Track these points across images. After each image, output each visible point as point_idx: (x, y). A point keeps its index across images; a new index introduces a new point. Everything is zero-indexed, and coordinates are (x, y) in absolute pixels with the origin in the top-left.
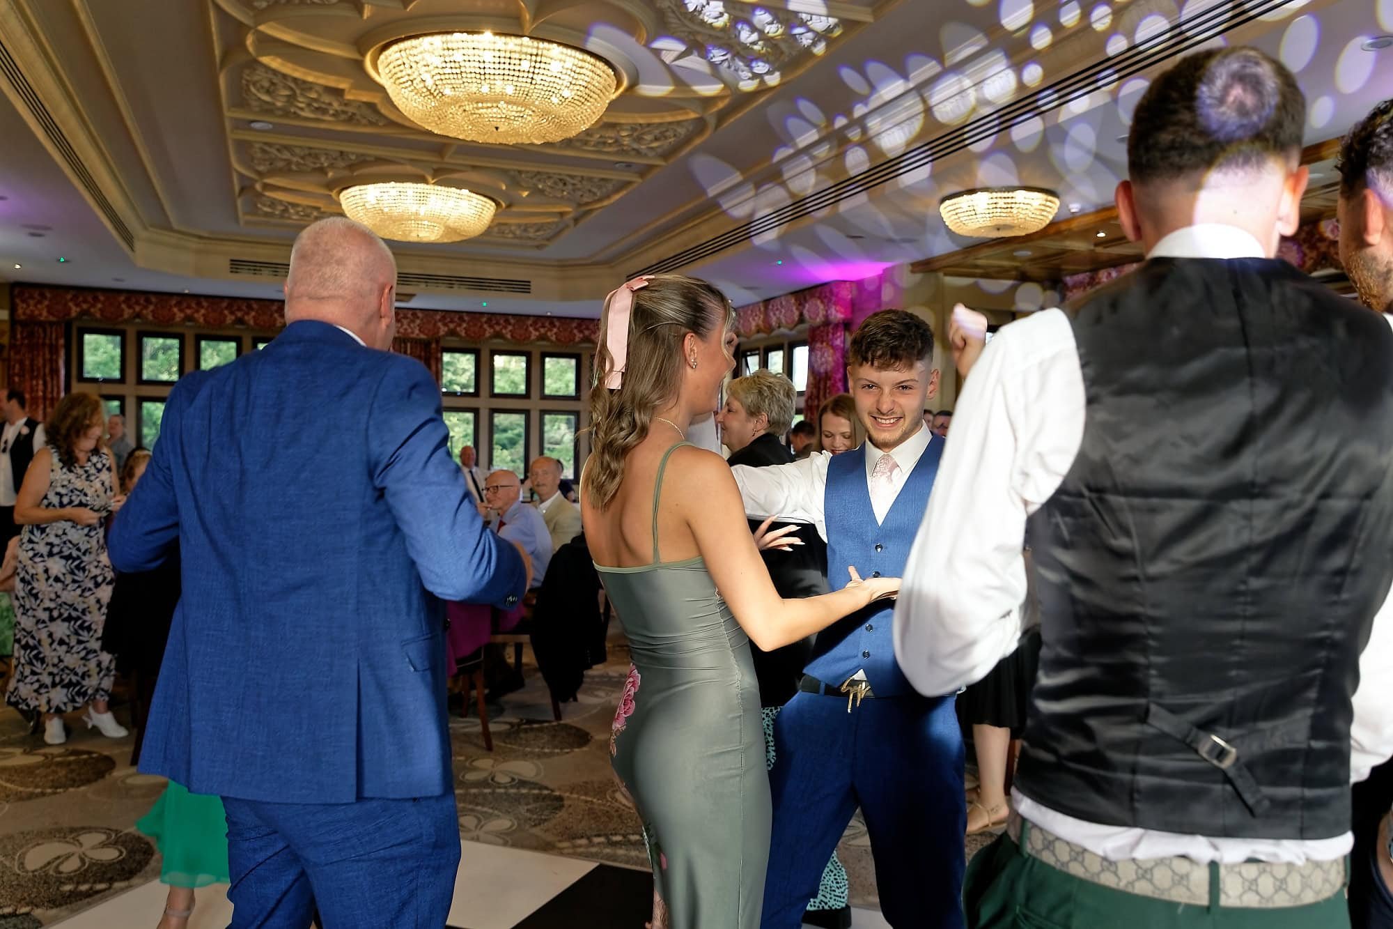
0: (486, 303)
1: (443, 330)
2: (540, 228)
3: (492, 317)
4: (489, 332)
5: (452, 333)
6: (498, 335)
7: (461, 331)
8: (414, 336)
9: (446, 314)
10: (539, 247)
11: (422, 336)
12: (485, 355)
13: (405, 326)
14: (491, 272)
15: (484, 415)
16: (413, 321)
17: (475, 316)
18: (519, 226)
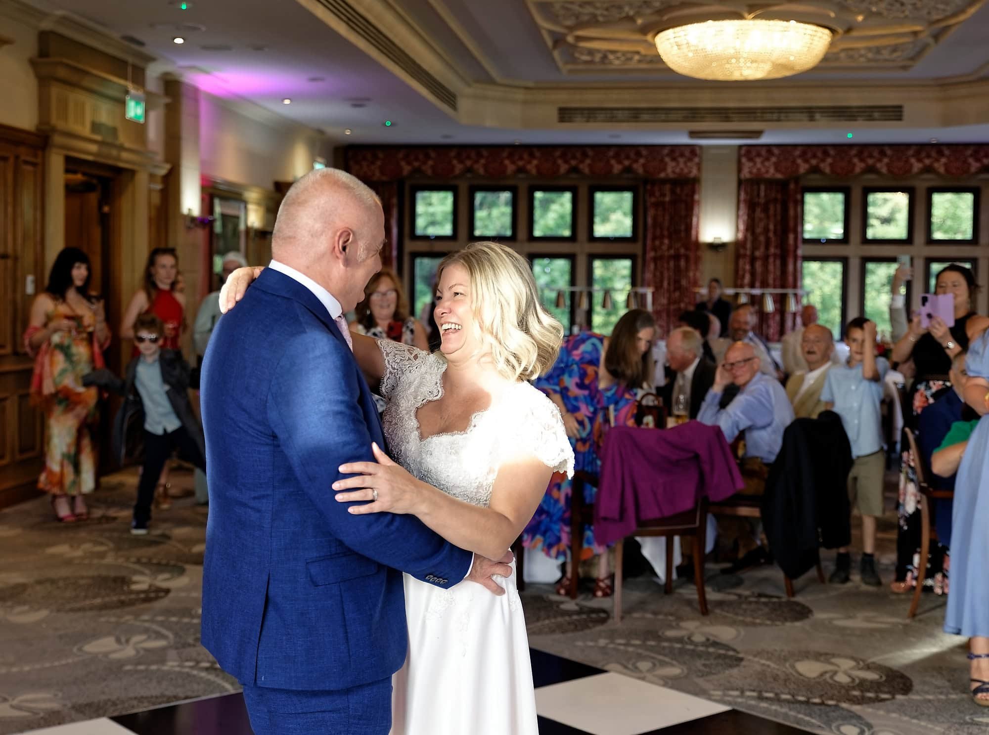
0: (850, 135)
1: (803, 167)
2: (895, 49)
3: (863, 149)
4: (859, 166)
5: (815, 170)
6: (871, 170)
7: (826, 167)
8: (768, 176)
9: (807, 149)
10: (904, 68)
11: (779, 176)
12: (856, 194)
13: (759, 165)
14: (854, 99)
15: (854, 264)
16: (767, 159)
17: (843, 148)
18: (869, 49)
